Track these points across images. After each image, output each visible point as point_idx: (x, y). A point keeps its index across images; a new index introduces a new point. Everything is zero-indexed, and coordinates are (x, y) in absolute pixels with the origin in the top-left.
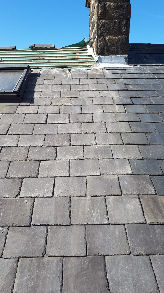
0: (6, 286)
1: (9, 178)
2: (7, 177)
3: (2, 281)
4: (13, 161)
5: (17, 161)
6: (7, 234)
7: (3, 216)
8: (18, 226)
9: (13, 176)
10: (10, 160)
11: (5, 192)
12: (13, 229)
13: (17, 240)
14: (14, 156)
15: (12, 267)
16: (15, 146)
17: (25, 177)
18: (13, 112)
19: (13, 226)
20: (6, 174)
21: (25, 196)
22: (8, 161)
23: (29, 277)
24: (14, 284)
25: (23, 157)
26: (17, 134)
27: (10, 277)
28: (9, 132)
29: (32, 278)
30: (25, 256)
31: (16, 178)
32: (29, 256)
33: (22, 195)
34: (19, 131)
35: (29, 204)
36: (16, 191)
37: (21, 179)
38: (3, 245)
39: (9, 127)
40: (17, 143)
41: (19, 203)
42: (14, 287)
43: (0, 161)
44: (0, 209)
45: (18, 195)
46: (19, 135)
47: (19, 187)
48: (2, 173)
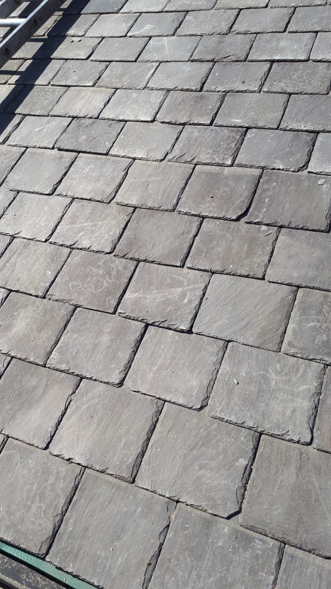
0: (270, 328)
1: (285, 130)
2: (281, 127)
3: (262, 318)
4: (297, 93)
5: (305, 94)
6: (276, 240)
7: (270, 205)
8: (300, 227)
9: (295, 126)
10: (289, 90)
11: (276, 158)
12: (290, 232)
13: (297, 253)
14: (301, 82)
15: (283, 300)
16: (303, 58)
17: (324, 131)
19: (290, 226)
20: (280, 122)
21: (321, 170)
22: (285, 93)
23: (318, 325)
24: (286, 329)
25: (321, 85)
26: (309, 30)
27: (279, 317)
28: (292, 27)
29: (324, 327)
30: (311, 285)
31: (302, 131)
32: (321, 287)
33: (312, 167)
34: (315, 23)
35: (327, 187)
36: (301, 157)
37: (312, 135)
38: (267, 258)
39: (291, 15)
40: (309, 51)
41: (306, 184)
42: (285, 333)
43: (267, 92)
44: (264, 191)
45: (305, 168)
46: (314, 32)
47: (307, 150)
48: (271, 118)
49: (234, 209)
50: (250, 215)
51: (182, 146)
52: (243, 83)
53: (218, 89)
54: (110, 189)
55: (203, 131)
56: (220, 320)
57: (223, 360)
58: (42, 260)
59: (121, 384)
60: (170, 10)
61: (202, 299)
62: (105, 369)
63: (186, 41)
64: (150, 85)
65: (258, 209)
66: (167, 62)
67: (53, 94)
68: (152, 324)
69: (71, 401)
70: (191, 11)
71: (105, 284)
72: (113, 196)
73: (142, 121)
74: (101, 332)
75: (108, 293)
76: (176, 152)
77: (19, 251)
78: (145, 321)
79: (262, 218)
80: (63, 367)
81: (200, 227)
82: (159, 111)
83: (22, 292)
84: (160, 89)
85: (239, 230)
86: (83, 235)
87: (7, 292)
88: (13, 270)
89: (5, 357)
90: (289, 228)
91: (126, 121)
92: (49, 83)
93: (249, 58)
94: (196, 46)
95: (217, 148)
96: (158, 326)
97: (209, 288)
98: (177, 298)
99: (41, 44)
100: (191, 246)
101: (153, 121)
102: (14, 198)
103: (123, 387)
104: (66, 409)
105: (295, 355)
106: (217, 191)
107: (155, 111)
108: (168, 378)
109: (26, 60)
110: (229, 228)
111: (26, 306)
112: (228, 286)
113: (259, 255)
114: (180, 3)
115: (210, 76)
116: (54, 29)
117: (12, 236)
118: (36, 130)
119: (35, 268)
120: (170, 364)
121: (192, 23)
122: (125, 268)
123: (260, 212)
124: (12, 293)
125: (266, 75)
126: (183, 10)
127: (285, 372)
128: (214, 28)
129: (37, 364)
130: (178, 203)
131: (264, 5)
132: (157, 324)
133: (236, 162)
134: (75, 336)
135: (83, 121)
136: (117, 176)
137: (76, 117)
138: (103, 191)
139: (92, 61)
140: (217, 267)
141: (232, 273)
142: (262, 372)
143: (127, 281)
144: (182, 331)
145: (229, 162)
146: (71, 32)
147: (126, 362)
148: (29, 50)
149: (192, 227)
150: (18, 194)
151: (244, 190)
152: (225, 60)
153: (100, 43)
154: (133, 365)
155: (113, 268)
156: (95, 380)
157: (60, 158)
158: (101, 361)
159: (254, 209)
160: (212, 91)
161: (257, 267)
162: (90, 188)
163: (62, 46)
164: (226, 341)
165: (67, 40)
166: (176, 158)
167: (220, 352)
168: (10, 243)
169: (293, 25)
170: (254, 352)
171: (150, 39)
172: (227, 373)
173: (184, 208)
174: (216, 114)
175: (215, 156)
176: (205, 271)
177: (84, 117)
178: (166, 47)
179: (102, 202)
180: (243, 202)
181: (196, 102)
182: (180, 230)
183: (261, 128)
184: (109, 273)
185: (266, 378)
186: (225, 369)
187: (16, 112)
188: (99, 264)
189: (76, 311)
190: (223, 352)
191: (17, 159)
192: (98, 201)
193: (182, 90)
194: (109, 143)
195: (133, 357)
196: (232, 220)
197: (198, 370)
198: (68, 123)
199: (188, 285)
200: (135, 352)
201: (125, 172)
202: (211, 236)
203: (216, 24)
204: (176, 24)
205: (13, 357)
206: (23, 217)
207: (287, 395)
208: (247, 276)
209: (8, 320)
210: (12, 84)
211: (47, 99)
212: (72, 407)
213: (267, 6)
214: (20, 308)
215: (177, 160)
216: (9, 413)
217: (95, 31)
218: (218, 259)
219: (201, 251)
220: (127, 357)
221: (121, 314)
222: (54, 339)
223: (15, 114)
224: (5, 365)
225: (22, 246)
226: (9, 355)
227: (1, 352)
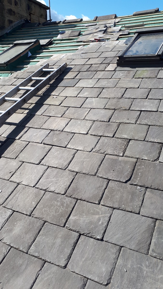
0: (143, 241)
1: (147, 142)
2: (145, 140)
3: (139, 235)
4: (153, 125)
5: (157, 126)
6: (145, 194)
7: (141, 176)
8: (156, 188)
9: (152, 140)
10: (149, 124)
11: (143, 154)
12: (151, 191)
13: (155, 202)
14: (154, 120)
15: (149, 226)
16: (155, 110)
18: (154, 76)
20: (145, 138)
22: (147, 125)
24: (151, 242)
26: (157, 99)
27: (147, 235)
28: (150, 97)
31: (155, 142)
33: (161, 159)
34: (160, 96)
36: (155, 155)
37: (160, 144)
38: (140, 203)
39: (149, 92)
40: (157, 107)
41: (158, 167)
42: (150, 244)
43: (139, 124)
44: (138, 169)
45: (158, 160)
46: (160, 99)
47: (158, 151)
48: (141, 136)
49: (124, 177)
50: (132, 181)
51: (100, 146)
52: (128, 119)
53: (116, 122)
54: (66, 163)
55: (109, 140)
56: (117, 234)
57: (119, 257)
58: (31, 196)
59: (65, 267)
60: (96, 87)
61: (108, 222)
62: (58, 257)
63: (102, 100)
64: (86, 118)
65: (136, 178)
66: (94, 108)
67: (43, 119)
68: (83, 234)
69: (39, 274)
70: (105, 88)
71: (60, 211)
72: (67, 166)
73: (82, 134)
74: (57, 237)
75: (62, 215)
76: (97, 148)
77: (21, 191)
78: (79, 232)
79: (138, 183)
80: (36, 254)
81: (108, 184)
82: (89, 130)
83: (19, 212)
84: (91, 120)
85: (126, 188)
86: (52, 185)
87: (13, 211)
88: (17, 201)
89: (7, 246)
90: (151, 188)
91: (75, 133)
92: (42, 114)
93: (131, 109)
94: (107, 102)
95: (116, 148)
96: (86, 236)
97: (112, 216)
98: (96, 220)
99: (39, 98)
100: (103, 194)
101: (87, 134)
102: (21, 165)
103: (66, 268)
104: (36, 279)
105: (156, 257)
106: (116, 168)
107: (88, 130)
108: (90, 266)
109: (33, 104)
110: (122, 186)
111: (20, 220)
112: (122, 216)
113: (137, 201)
114: (100, 84)
115: (113, 116)
116: (46, 92)
117: (18, 183)
118: (34, 134)
119: (27, 200)
120: (91, 257)
121: (106, 93)
122: (71, 203)
123: (136, 179)
124: (15, 212)
125: (138, 117)
126: (102, 87)
127: (151, 267)
128: (115, 95)
129: (23, 252)
130: (97, 172)
131: (137, 87)
132: (85, 234)
133: (125, 155)
134: (44, 238)
135: (56, 132)
136: (70, 158)
137: (53, 130)
138: (63, 164)
139: (61, 106)
140: (116, 206)
141: (123, 210)
142: (139, 266)
143: (71, 209)
144: (98, 239)
145: (121, 155)
146: (53, 93)
147: (69, 254)
148: (34, 100)
149: (104, 184)
150: (23, 163)
151: (129, 168)
152: (120, 109)
153: (65, 99)
154: (72, 256)
155: (65, 202)
156: (52, 263)
157: (44, 148)
158: (56, 253)
159: (134, 178)
160: (114, 122)
161: (136, 207)
162: (57, 162)
163: (48, 99)
164: (120, 246)
165: (51, 97)
166: (97, 151)
167: (117, 253)
168: (16, 187)
169: (150, 96)
170: (135, 254)
171: (87, 99)
172: (121, 265)
173: (100, 174)
174: (116, 132)
175: (115, 151)
176: (110, 207)
177: (56, 130)
178: (94, 102)
179: (62, 169)
180: (128, 174)
181: (107, 127)
182: (98, 185)
183: (136, 140)
184: (62, 205)
185: (141, 269)
186: (120, 262)
187: (26, 126)
188: (58, 200)
189: (45, 224)
190: (119, 252)
191: (25, 147)
192: (60, 169)
193: (100, 121)
194: (67, 142)
195: (72, 252)
196: (123, 182)
197: (106, 262)
198: (49, 133)
199: (102, 214)
200: (73, 249)
201: (73, 156)
202: (113, 189)
203: (116, 94)
204: (99, 93)
205: (12, 247)
206: (24, 174)
207: (152, 280)
208: (131, 212)
209: (11, 227)
210: (25, 114)
211: (40, 121)
212: (39, 277)
213: (138, 88)
214: (18, 220)
215: (97, 152)
216: (7, 279)
217: (64, 94)
218: (117, 201)
219: (108, 197)
220: (69, 252)
221: (67, 228)
222: (33, 238)
223: (25, 127)
224: (8, 251)
225: (22, 189)
226: (10, 246)
227: (6, 244)
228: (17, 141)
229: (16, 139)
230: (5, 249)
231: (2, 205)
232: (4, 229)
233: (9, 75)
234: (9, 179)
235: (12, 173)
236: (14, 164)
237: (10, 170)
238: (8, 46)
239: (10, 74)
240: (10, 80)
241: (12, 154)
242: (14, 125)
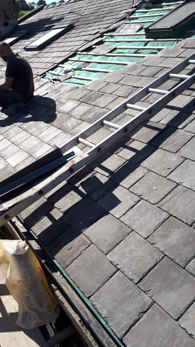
77: (181, 193)
83: (178, 218)
87: (169, 215)
88: (175, 204)
89: (161, 253)
102: (183, 162)
104: (194, 301)
111: (178, 228)
117: (177, 183)
119: (189, 206)
124: (171, 217)
129: (179, 265)
150: (185, 160)
168: (175, 187)
187: (192, 112)
191: (189, 139)
205: (165, 255)
206: (187, 174)
209: (166, 232)
210: (194, 96)
214: (175, 227)
216: (158, 289)
223: (192, 114)
224: (160, 258)
225: (183, 191)
226: (163, 253)
227: (160, 250)
228: (179, 131)
229: (178, 128)
230: (158, 256)
231: (156, 204)
232: (157, 232)
233: (174, 43)
234: (167, 176)
235: (171, 170)
236: (174, 159)
237: (168, 166)
238: (175, 4)
239: (176, 42)
240: (175, 50)
241: (173, 146)
242: (177, 110)
